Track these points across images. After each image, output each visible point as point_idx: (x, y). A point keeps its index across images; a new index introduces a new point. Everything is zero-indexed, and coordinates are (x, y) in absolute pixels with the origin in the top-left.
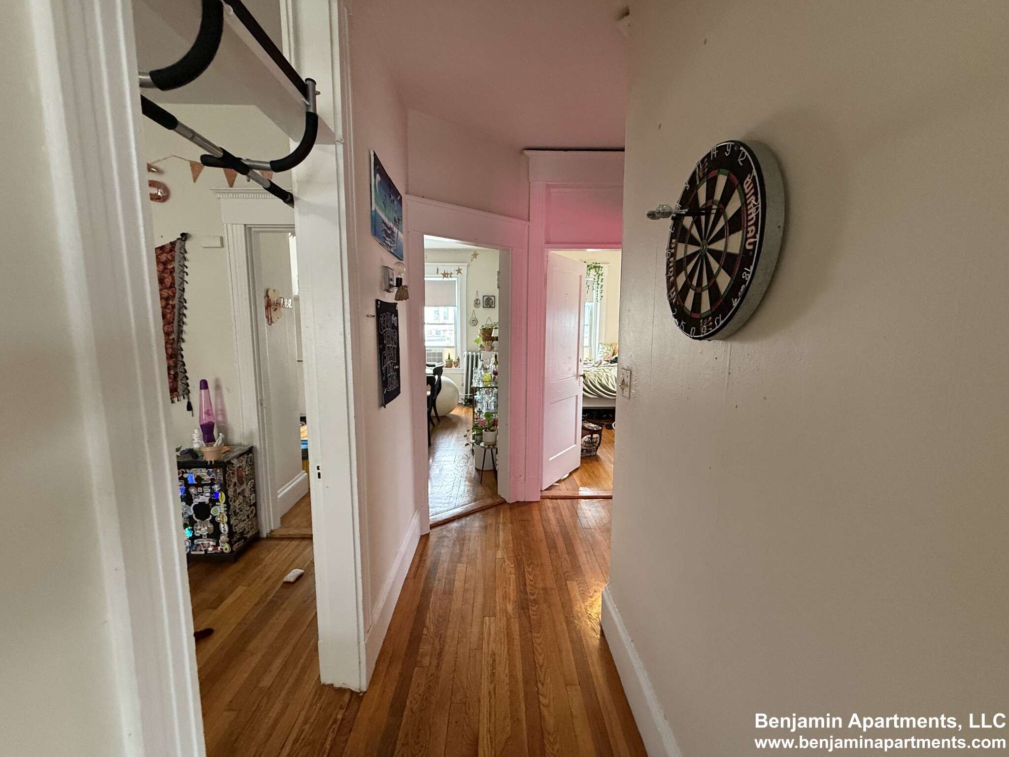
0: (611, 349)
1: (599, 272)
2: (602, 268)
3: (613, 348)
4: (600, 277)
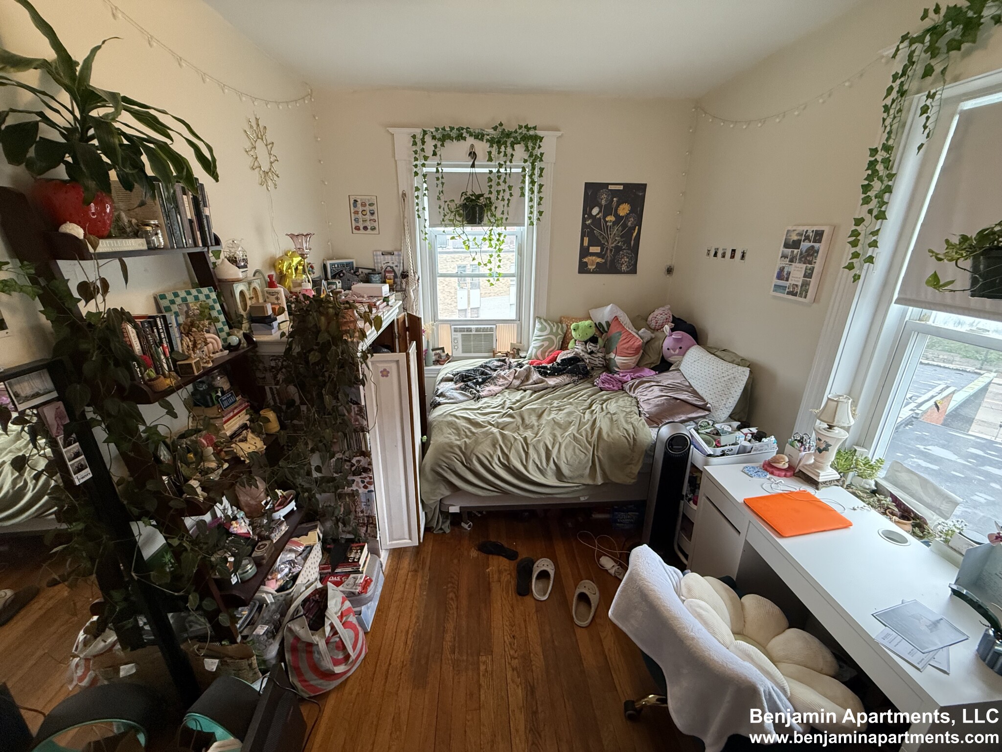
0: (559, 331)
1: (535, 152)
2: (541, 139)
3: (562, 328)
4: (538, 165)
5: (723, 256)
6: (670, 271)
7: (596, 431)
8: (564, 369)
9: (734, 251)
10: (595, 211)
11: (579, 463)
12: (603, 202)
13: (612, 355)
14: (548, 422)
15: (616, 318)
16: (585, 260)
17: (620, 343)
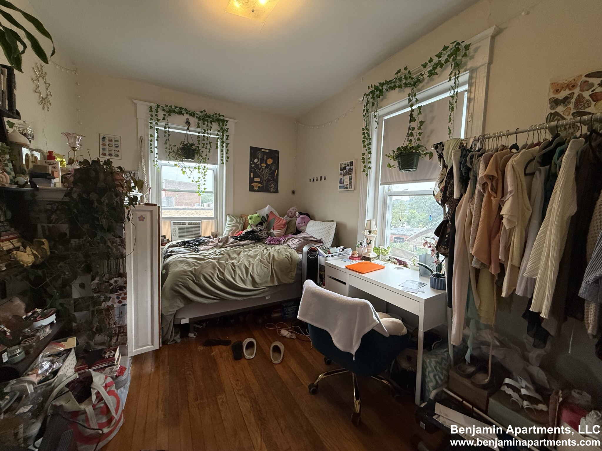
0: (241, 221)
1: (223, 127)
2: (227, 121)
3: (243, 219)
4: (225, 134)
5: (317, 180)
6: (293, 192)
7: (271, 257)
8: (247, 237)
9: (321, 177)
10: (256, 161)
11: (264, 274)
12: (260, 157)
13: (272, 231)
14: (244, 256)
15: (271, 212)
16: (252, 185)
17: (276, 224)
